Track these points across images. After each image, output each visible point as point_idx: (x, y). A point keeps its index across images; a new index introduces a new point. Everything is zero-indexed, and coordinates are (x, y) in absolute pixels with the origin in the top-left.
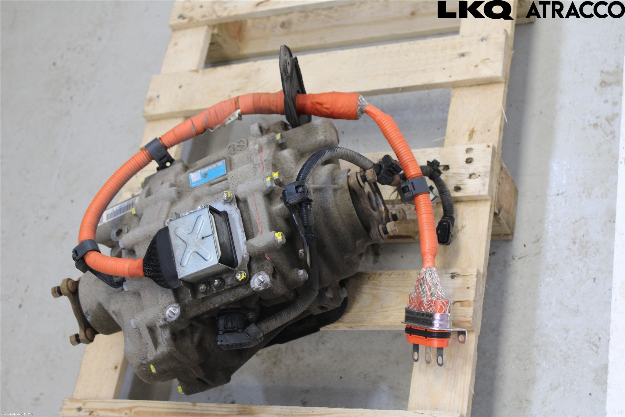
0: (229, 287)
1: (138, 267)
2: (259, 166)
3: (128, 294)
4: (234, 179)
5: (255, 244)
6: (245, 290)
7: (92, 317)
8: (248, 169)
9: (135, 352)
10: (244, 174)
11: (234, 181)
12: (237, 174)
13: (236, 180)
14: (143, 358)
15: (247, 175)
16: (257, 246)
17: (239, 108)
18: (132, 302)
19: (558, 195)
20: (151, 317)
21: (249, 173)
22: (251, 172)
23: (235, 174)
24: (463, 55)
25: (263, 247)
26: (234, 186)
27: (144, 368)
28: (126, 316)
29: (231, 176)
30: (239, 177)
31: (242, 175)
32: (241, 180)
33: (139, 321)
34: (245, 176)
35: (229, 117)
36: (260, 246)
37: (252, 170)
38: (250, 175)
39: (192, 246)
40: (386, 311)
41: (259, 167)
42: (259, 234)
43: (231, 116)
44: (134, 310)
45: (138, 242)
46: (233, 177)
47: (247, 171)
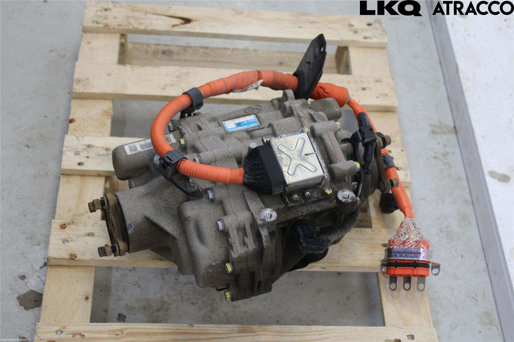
0: (316, 199)
1: (240, 174)
2: (305, 118)
3: (204, 203)
4: (280, 127)
5: (341, 167)
6: (328, 203)
7: (134, 230)
8: (292, 121)
9: (209, 253)
11: (280, 128)
13: (282, 128)
14: (214, 259)
15: (291, 125)
16: (343, 169)
17: (262, 79)
18: (209, 210)
19: (421, 199)
20: (242, 219)
21: (293, 124)
22: (295, 123)
23: (280, 123)
24: (364, 89)
25: (347, 170)
26: (280, 131)
27: (211, 270)
28: (204, 221)
29: (277, 124)
30: (284, 125)
31: (287, 124)
32: (287, 128)
33: (229, 222)
34: (290, 125)
35: (252, 84)
36: (345, 169)
38: (294, 125)
39: (297, 160)
40: (355, 256)
41: (305, 120)
42: (338, 161)
43: (254, 83)
44: (212, 216)
45: (217, 160)
47: (291, 122)
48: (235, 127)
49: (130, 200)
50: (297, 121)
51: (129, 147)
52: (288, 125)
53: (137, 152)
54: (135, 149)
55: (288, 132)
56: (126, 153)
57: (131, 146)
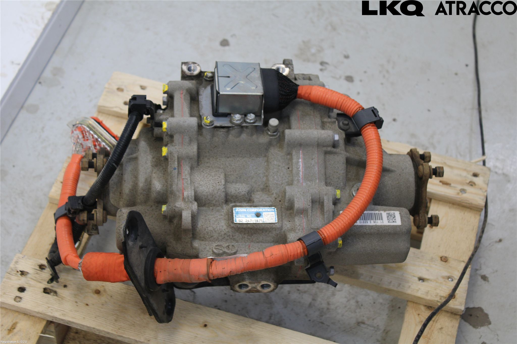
4: (217, 180)
8: (201, 183)
10: (205, 181)
11: (217, 178)
12: (213, 183)
21: (200, 180)
22: (198, 180)
23: (216, 184)
26: (219, 176)
30: (212, 180)
31: (208, 181)
32: (210, 177)
34: (205, 179)
37: (196, 181)
38: (199, 178)
46: (219, 182)
47: (201, 181)
48: (264, 213)
49: (403, 169)
50: (194, 181)
51: (396, 222)
52: (206, 180)
53: (388, 212)
54: (390, 217)
55: (210, 173)
56: (400, 214)
57: (394, 222)
